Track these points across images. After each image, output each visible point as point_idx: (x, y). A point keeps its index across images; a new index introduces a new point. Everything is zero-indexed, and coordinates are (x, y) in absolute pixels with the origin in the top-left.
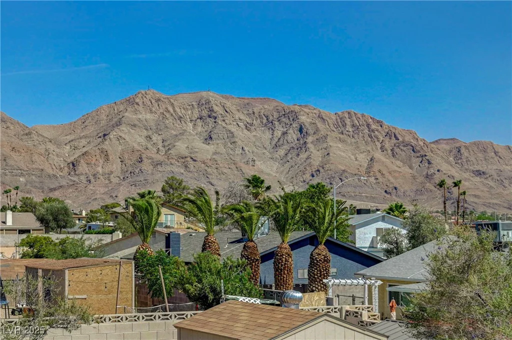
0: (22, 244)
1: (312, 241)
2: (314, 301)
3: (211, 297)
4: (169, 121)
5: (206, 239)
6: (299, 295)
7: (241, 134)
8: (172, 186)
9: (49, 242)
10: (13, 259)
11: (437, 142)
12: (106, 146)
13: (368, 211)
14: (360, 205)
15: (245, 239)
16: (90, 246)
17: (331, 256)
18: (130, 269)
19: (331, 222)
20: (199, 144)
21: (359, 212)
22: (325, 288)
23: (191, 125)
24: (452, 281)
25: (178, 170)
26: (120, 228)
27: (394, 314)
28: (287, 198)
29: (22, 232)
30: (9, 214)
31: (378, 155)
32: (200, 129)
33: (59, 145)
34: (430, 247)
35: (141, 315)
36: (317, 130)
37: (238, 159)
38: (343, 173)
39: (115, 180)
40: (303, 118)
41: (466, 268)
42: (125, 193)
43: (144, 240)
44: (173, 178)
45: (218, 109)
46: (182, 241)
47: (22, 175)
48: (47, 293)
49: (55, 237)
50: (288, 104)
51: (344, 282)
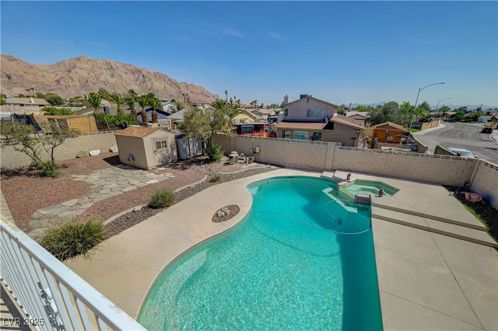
0: (43, 110)
1: (152, 109)
2: (155, 125)
3: (124, 125)
4: (96, 68)
5: (118, 108)
6: (151, 124)
7: (124, 76)
8: (102, 91)
10: (41, 116)
11: (181, 83)
12: (71, 75)
13: (166, 101)
14: (163, 99)
15: (131, 108)
16: (74, 111)
17: (158, 113)
18: (92, 118)
19: (156, 104)
20: (109, 78)
21: (164, 101)
22: (157, 122)
23: (105, 71)
24: (189, 119)
25: (103, 86)
26: (85, 105)
27: (175, 128)
28: (143, 97)
29: (40, 106)
30: (32, 99)
31: (167, 85)
32: (108, 72)
33: (48, 73)
34: (182, 111)
35: (101, 132)
36: (148, 77)
37: (124, 84)
38: (157, 91)
39: (78, 88)
40: (144, 72)
41: (192, 116)
43: (96, 109)
44: (102, 89)
45: (114, 66)
46: (110, 109)
47: (33, 84)
48: (61, 127)
49: (57, 108)
50: (138, 67)
51: (162, 120)
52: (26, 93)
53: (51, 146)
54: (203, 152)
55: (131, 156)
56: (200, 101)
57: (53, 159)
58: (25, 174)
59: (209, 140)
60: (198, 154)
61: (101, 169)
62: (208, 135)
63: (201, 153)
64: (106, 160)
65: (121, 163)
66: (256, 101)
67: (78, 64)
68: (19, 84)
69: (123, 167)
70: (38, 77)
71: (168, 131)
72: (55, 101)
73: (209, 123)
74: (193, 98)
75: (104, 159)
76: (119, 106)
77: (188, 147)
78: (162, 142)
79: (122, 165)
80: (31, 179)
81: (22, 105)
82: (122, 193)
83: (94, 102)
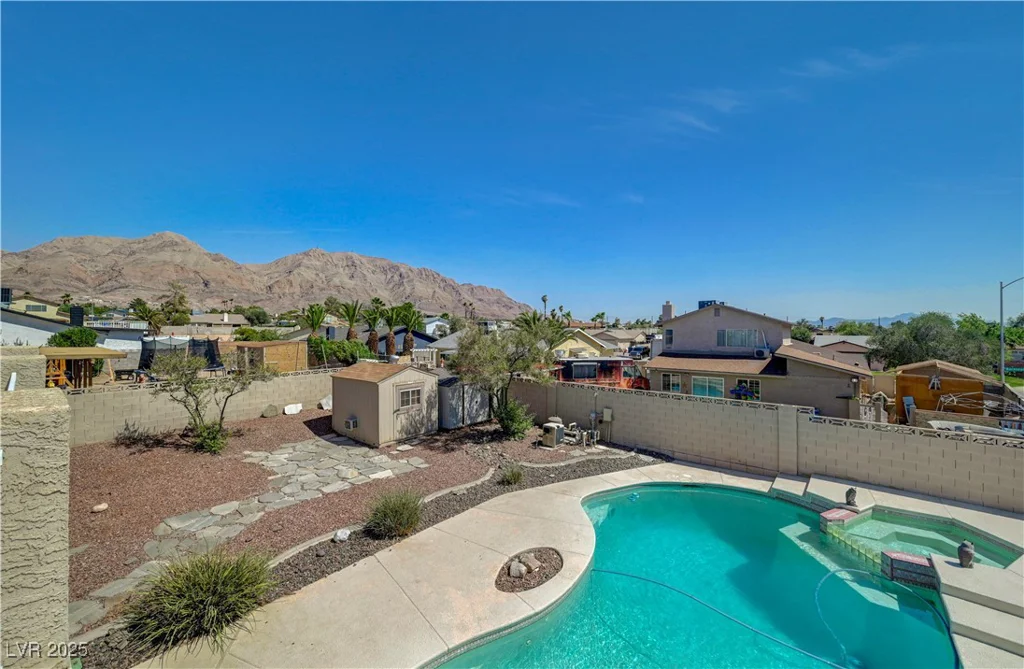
0: (236, 332)
1: (405, 331)
2: (405, 360)
3: (351, 360)
4: (329, 266)
5: (350, 330)
6: (397, 357)
7: (370, 276)
8: (330, 302)
9: (254, 331)
10: (229, 342)
11: (463, 285)
12: (291, 277)
13: (431, 317)
14: (428, 313)
15: (371, 329)
16: (280, 334)
17: (414, 338)
18: (305, 346)
19: (414, 322)
20: (346, 280)
21: (428, 317)
22: (411, 353)
23: (342, 269)
24: (467, 348)
25: (334, 293)
26: (299, 324)
27: (442, 365)
28: (393, 309)
29: (234, 326)
30: (226, 315)
31: (437, 289)
32: (347, 272)
33: (260, 276)
34: (458, 333)
35: (311, 371)
36: (408, 276)
37: (367, 288)
38: (420, 299)
39: (296, 297)
40: (402, 270)
41: (473, 342)
42: (303, 304)
43: (314, 331)
44: (331, 297)
45: (358, 262)
46: (336, 332)
47: (235, 292)
48: (251, 361)
49: (257, 329)
50: (394, 262)
51: (420, 351)
52: (220, 307)
53: (227, 394)
54: (489, 416)
55: (353, 417)
56: (494, 315)
57: (222, 418)
58: (172, 444)
59: (504, 390)
60: (480, 419)
61: (296, 441)
62: (503, 380)
63: (485, 419)
64: (309, 424)
65: (334, 432)
66: (603, 314)
67: (305, 261)
68: (216, 294)
69: (334, 440)
70: (244, 282)
71: (428, 370)
72: (258, 318)
73: (505, 356)
74: (481, 310)
75: (305, 423)
76: (351, 326)
77: (460, 403)
78: (413, 392)
79: (334, 435)
80: (178, 454)
81: (210, 325)
82: (321, 495)
83: (312, 320)
